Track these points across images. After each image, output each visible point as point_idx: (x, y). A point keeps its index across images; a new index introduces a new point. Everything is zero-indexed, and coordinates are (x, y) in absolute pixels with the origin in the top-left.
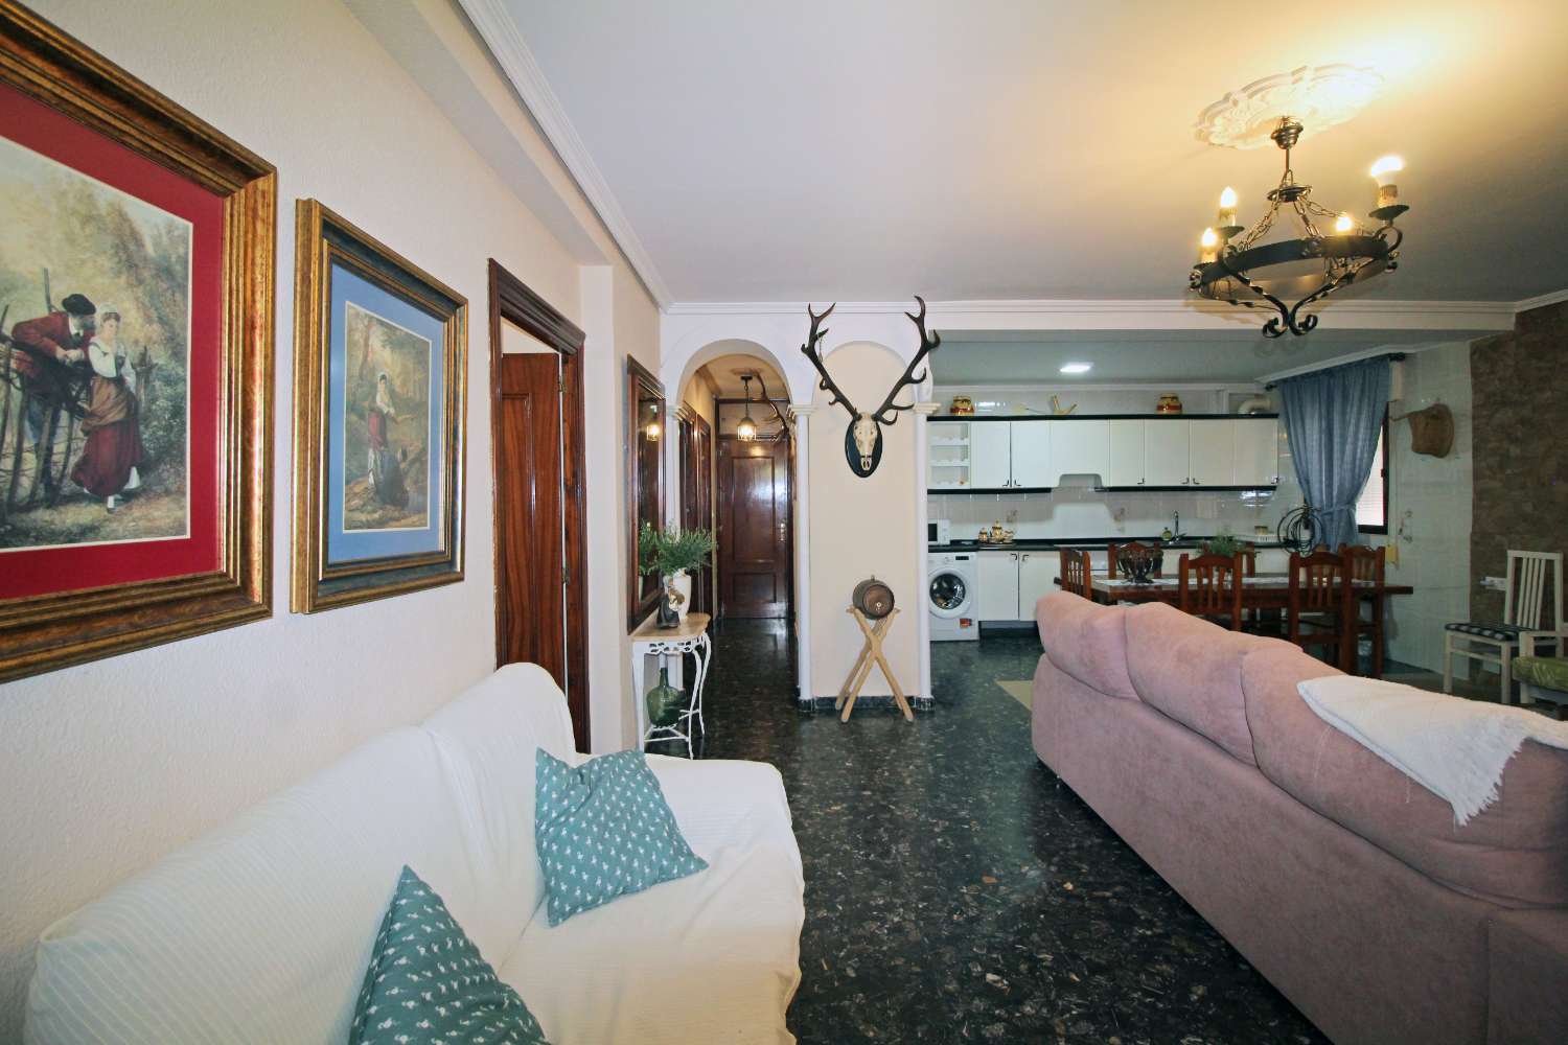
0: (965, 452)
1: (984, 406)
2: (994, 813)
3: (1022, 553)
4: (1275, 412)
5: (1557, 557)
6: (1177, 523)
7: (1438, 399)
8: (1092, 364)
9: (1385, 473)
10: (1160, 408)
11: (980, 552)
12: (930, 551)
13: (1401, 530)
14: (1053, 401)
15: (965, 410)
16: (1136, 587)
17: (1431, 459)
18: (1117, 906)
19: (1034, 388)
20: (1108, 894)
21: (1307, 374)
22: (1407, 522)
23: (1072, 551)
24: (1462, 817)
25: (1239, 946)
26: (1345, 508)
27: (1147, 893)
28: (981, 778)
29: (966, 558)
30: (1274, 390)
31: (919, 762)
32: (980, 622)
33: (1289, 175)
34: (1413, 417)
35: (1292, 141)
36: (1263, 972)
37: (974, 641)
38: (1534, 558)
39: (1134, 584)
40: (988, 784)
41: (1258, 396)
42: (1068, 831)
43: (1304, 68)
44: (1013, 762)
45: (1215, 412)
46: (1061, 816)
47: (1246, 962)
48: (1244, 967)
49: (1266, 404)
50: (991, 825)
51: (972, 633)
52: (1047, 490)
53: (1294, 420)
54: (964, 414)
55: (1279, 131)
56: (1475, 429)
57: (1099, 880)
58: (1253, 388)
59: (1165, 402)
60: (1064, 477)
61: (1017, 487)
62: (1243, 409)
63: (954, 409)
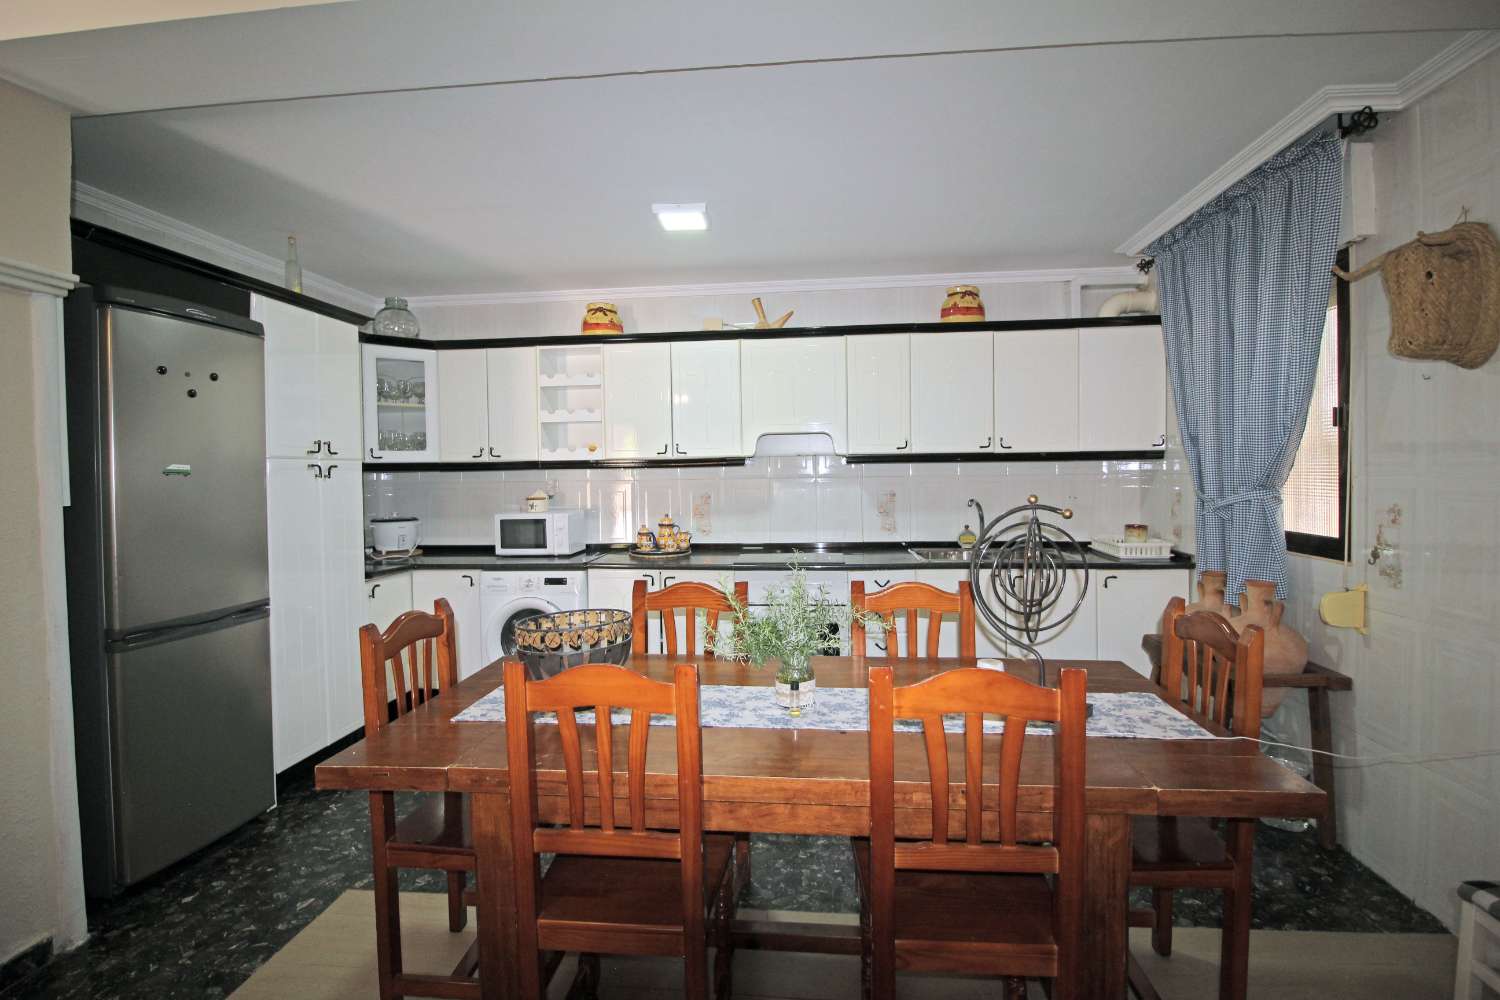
4: (1156, 312)
7: (1467, 210)
9: (1341, 417)
10: (947, 311)
11: (590, 572)
13: (1375, 555)
15: (598, 326)
26: (1254, 496)
29: (561, 582)
34: (1392, 263)
49: (1148, 301)
52: (738, 462)
58: (1128, 274)
60: (765, 437)
61: (682, 457)
62: (1107, 312)
63: (586, 325)
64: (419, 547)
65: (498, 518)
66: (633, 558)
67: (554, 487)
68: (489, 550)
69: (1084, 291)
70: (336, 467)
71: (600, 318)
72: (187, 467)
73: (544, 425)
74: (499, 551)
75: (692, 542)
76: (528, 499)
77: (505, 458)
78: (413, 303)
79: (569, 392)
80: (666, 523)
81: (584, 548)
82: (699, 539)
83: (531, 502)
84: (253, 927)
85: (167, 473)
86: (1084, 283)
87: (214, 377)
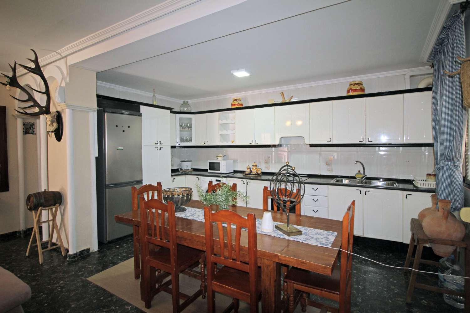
6: (364, 168)
15: (238, 105)
59: (350, 88)
61: (257, 144)
62: (421, 86)
63: (232, 105)
64: (192, 169)
65: (209, 161)
66: (243, 175)
67: (226, 153)
68: (206, 170)
69: (412, 78)
70: (162, 147)
71: (236, 102)
72: (122, 148)
73: (221, 135)
74: (209, 171)
75: (262, 171)
76: (217, 156)
77: (211, 144)
78: (190, 102)
79: (230, 125)
80: (255, 165)
81: (233, 171)
82: (264, 170)
83: (217, 157)
84: (125, 255)
85: (118, 149)
86: (411, 75)
87: (129, 127)
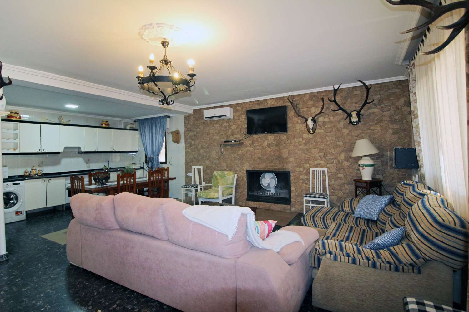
0: (16, 137)
1: (24, 117)
2: (56, 296)
3: (47, 179)
4: (136, 129)
5: (201, 167)
6: (108, 164)
7: (177, 129)
8: (79, 106)
9: (166, 147)
10: (102, 124)
11: (25, 181)
12: (4, 182)
14: (60, 117)
15: (16, 117)
16: (102, 187)
17: (176, 144)
18: (120, 309)
19: (51, 112)
20: (115, 306)
21: (146, 119)
22: (171, 160)
23: (74, 176)
24: (230, 237)
25: (163, 301)
26: (156, 157)
27: (129, 298)
28: (45, 282)
29: (19, 184)
30: (137, 122)
31: (6, 288)
32: (26, 212)
33: (166, 56)
34: (172, 133)
35: (166, 46)
36: (172, 306)
37: (24, 220)
38: (198, 167)
39: (100, 186)
40: (48, 284)
41: (131, 124)
42: (92, 289)
43: (173, 25)
44: (58, 269)
45: (119, 127)
46: (87, 284)
47: (165, 305)
48: (165, 307)
49: (134, 126)
50: (55, 303)
51: (23, 217)
52: (59, 153)
53: (143, 132)
54: (15, 119)
55: (163, 42)
56: (185, 137)
57: (110, 302)
58: (130, 121)
59: (104, 123)
60: (65, 148)
86: (124, 122)
